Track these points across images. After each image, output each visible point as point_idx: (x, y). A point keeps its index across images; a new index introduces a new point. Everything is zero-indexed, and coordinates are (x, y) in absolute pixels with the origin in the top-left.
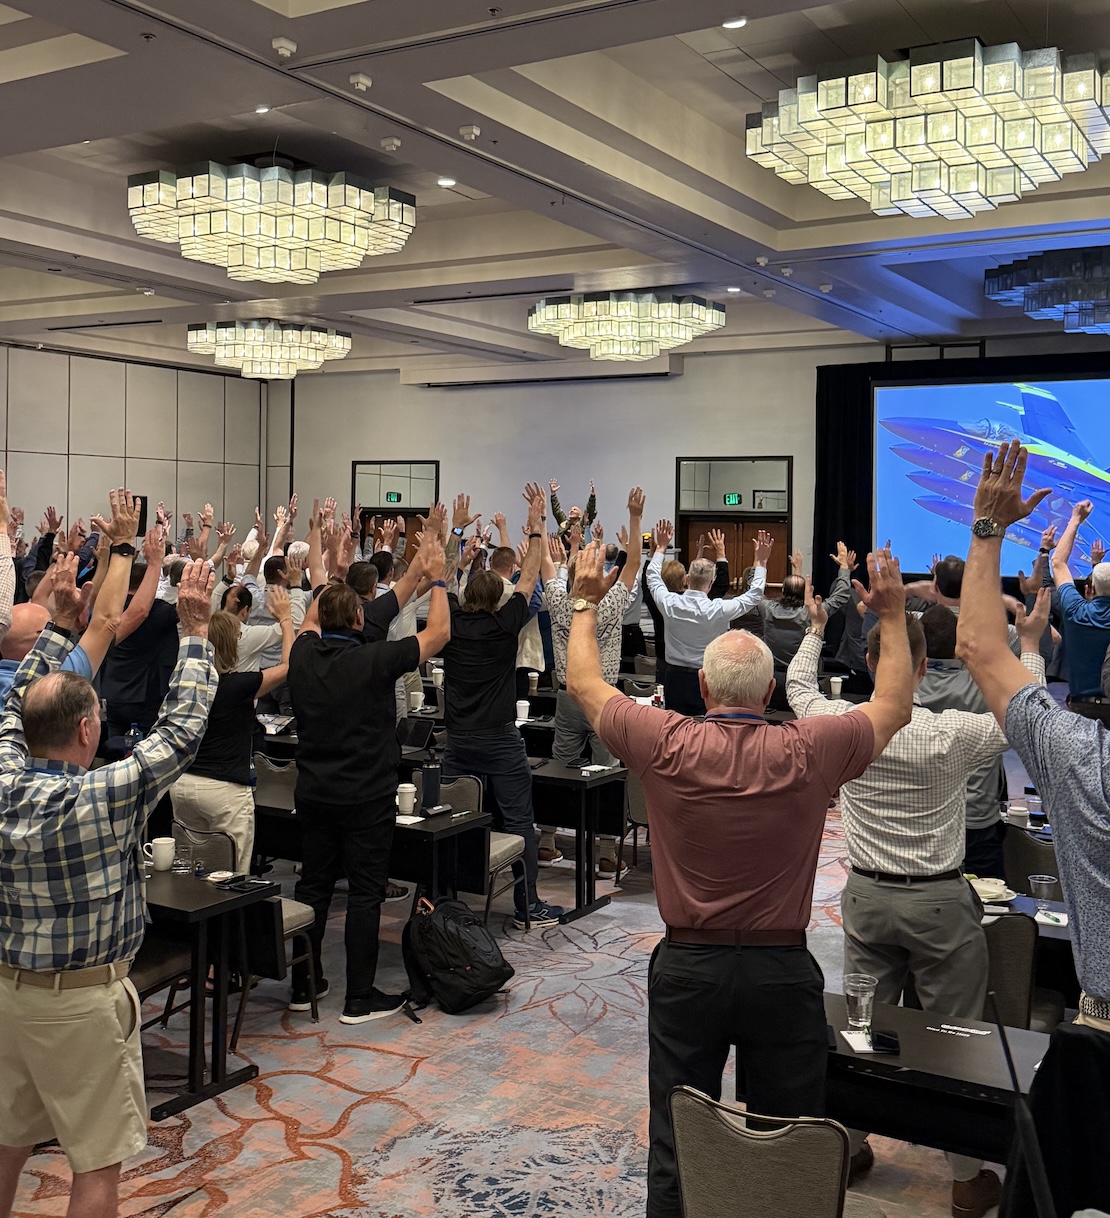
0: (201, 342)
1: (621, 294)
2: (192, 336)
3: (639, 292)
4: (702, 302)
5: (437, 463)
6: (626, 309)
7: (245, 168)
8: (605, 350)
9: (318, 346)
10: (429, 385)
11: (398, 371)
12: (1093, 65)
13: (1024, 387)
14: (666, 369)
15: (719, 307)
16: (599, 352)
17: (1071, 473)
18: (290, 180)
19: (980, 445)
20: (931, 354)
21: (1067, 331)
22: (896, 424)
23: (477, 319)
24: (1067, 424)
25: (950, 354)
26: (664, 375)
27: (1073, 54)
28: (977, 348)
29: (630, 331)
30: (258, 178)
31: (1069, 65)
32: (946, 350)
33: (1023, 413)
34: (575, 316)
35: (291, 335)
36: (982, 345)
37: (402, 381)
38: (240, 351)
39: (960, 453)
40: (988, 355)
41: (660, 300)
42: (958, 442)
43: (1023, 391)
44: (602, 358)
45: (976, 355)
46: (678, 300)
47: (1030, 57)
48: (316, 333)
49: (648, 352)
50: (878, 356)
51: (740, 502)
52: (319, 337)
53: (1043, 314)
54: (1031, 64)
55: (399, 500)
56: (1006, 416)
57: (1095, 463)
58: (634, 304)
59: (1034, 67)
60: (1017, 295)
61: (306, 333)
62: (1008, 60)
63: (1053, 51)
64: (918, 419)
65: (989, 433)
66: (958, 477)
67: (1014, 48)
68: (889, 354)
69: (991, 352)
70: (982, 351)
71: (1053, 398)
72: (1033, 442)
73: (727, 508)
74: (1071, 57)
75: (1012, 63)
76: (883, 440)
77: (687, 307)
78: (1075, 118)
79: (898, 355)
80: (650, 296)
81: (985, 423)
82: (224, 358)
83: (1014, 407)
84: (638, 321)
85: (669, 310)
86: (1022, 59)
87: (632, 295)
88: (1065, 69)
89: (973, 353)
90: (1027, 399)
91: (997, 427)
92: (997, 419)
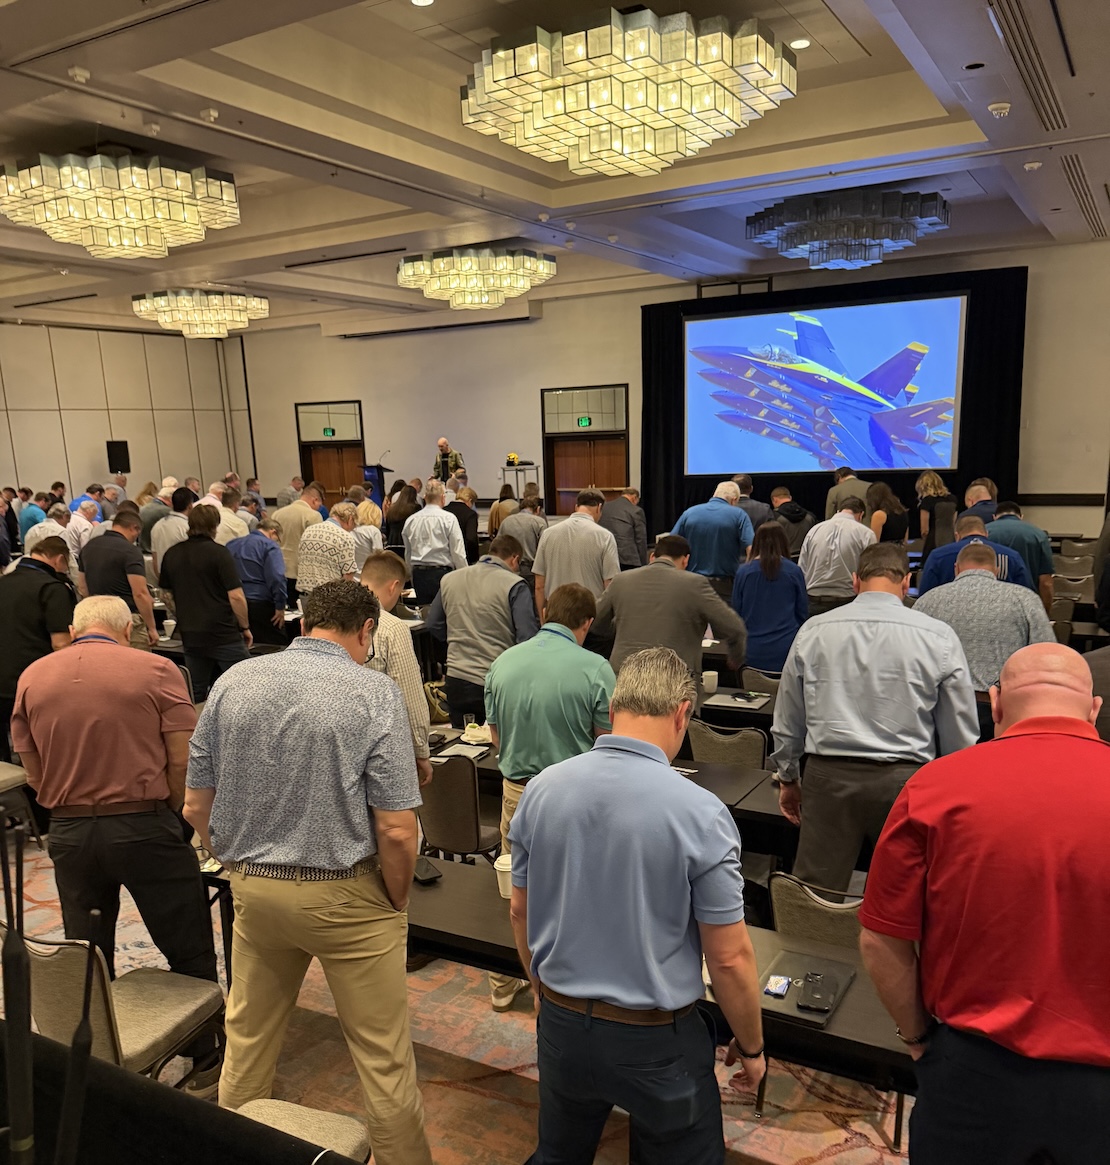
0: (143, 308)
1: (463, 249)
2: (136, 304)
3: (478, 247)
4: (532, 254)
5: (359, 402)
6: (468, 263)
7: (71, 158)
8: (459, 300)
9: (241, 308)
10: (345, 336)
11: (319, 325)
12: (720, 28)
13: (798, 316)
14: (527, 315)
15: (550, 258)
16: (457, 302)
17: (832, 386)
18: (113, 166)
19: (764, 366)
20: (730, 291)
21: (813, 268)
22: (702, 353)
23: (359, 277)
24: (829, 345)
25: (747, 289)
26: (525, 319)
27: (704, 18)
28: (766, 284)
29: (475, 283)
30: (86, 167)
31: (702, 29)
32: (743, 287)
33: (796, 338)
34: (428, 272)
35: (215, 300)
36: (770, 283)
37: (324, 334)
38: (179, 316)
39: (750, 373)
40: (774, 289)
41: (496, 255)
42: (747, 364)
43: (797, 319)
44: (458, 308)
45: (765, 290)
46: (512, 254)
47: (666, 22)
48: (236, 297)
49: (497, 301)
50: (690, 294)
51: (590, 424)
52: (239, 301)
53: (792, 254)
54: (666, 30)
55: (334, 434)
56: (783, 340)
57: (849, 377)
58: (474, 259)
59: (670, 32)
60: (772, 237)
61: (227, 297)
62: (643, 27)
63: (684, 16)
64: (719, 347)
65: (772, 354)
66: (747, 394)
67: (648, 14)
68: (699, 292)
69: (778, 287)
70: (770, 287)
71: (819, 324)
72: (803, 362)
73: (581, 429)
74: (704, 21)
75: (646, 29)
76: (693, 366)
77: (519, 258)
78: (717, 78)
79: (707, 293)
80: (487, 252)
81: (768, 348)
82: (166, 322)
83: (790, 333)
84: (484, 273)
85: (504, 263)
86: (659, 26)
87: (471, 251)
88: (698, 34)
89: (762, 288)
90: (800, 326)
91: (776, 350)
92: (776, 344)
